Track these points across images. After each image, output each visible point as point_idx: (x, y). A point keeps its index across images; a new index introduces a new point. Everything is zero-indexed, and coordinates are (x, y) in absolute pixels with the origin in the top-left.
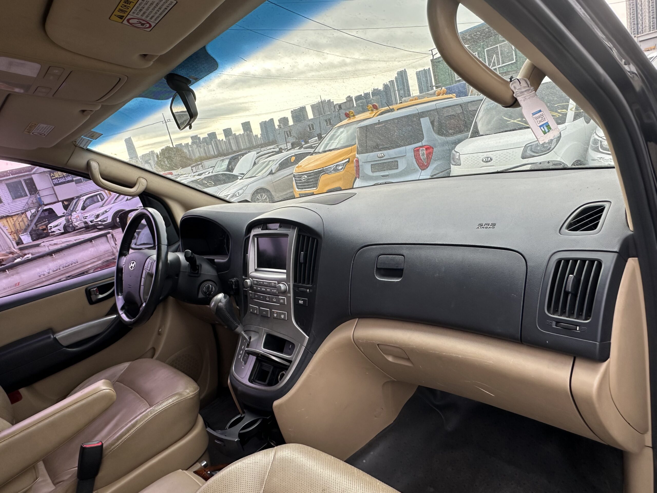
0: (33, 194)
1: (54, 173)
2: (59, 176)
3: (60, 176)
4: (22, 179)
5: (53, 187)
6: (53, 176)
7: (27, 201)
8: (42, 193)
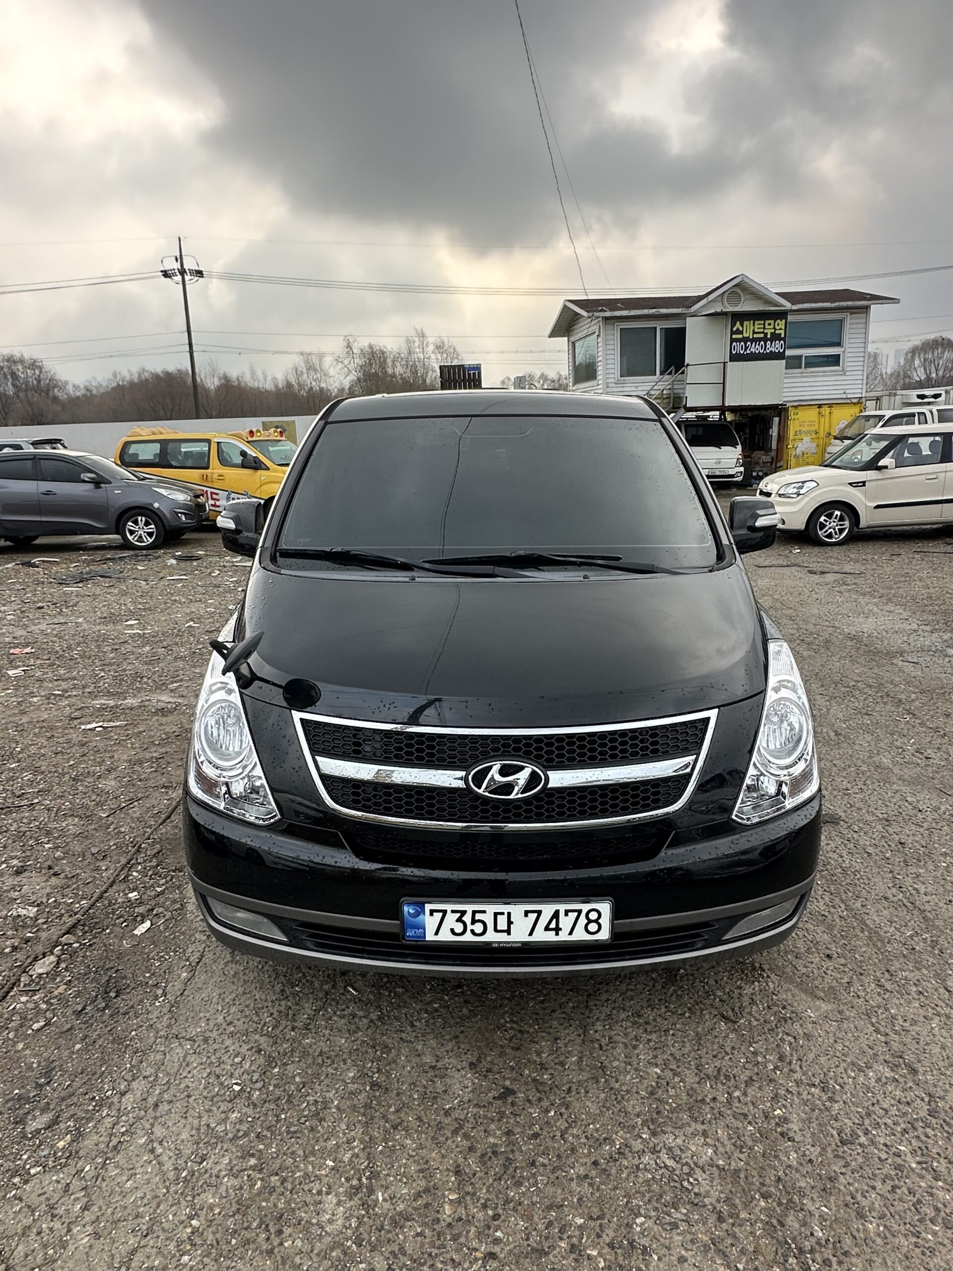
0: (670, 373)
1: (745, 323)
2: (754, 333)
3: (755, 336)
4: (659, 325)
5: (724, 363)
6: (738, 332)
7: (649, 388)
8: (692, 374)
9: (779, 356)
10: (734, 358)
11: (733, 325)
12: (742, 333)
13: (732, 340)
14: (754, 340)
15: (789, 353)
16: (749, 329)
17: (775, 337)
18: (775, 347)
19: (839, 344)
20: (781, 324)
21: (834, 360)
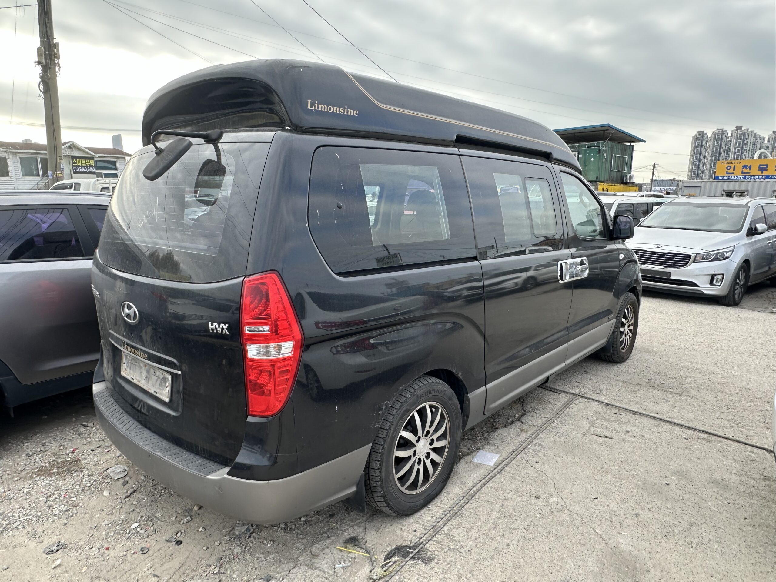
1: (78, 160)
2: (82, 164)
4: (38, 157)
5: (71, 174)
9: (94, 173)
10: (75, 172)
11: (73, 160)
12: (76, 163)
13: (73, 166)
14: (82, 166)
15: (97, 171)
16: (79, 162)
17: (91, 166)
18: (92, 170)
19: (116, 169)
20: (92, 161)
21: (115, 175)
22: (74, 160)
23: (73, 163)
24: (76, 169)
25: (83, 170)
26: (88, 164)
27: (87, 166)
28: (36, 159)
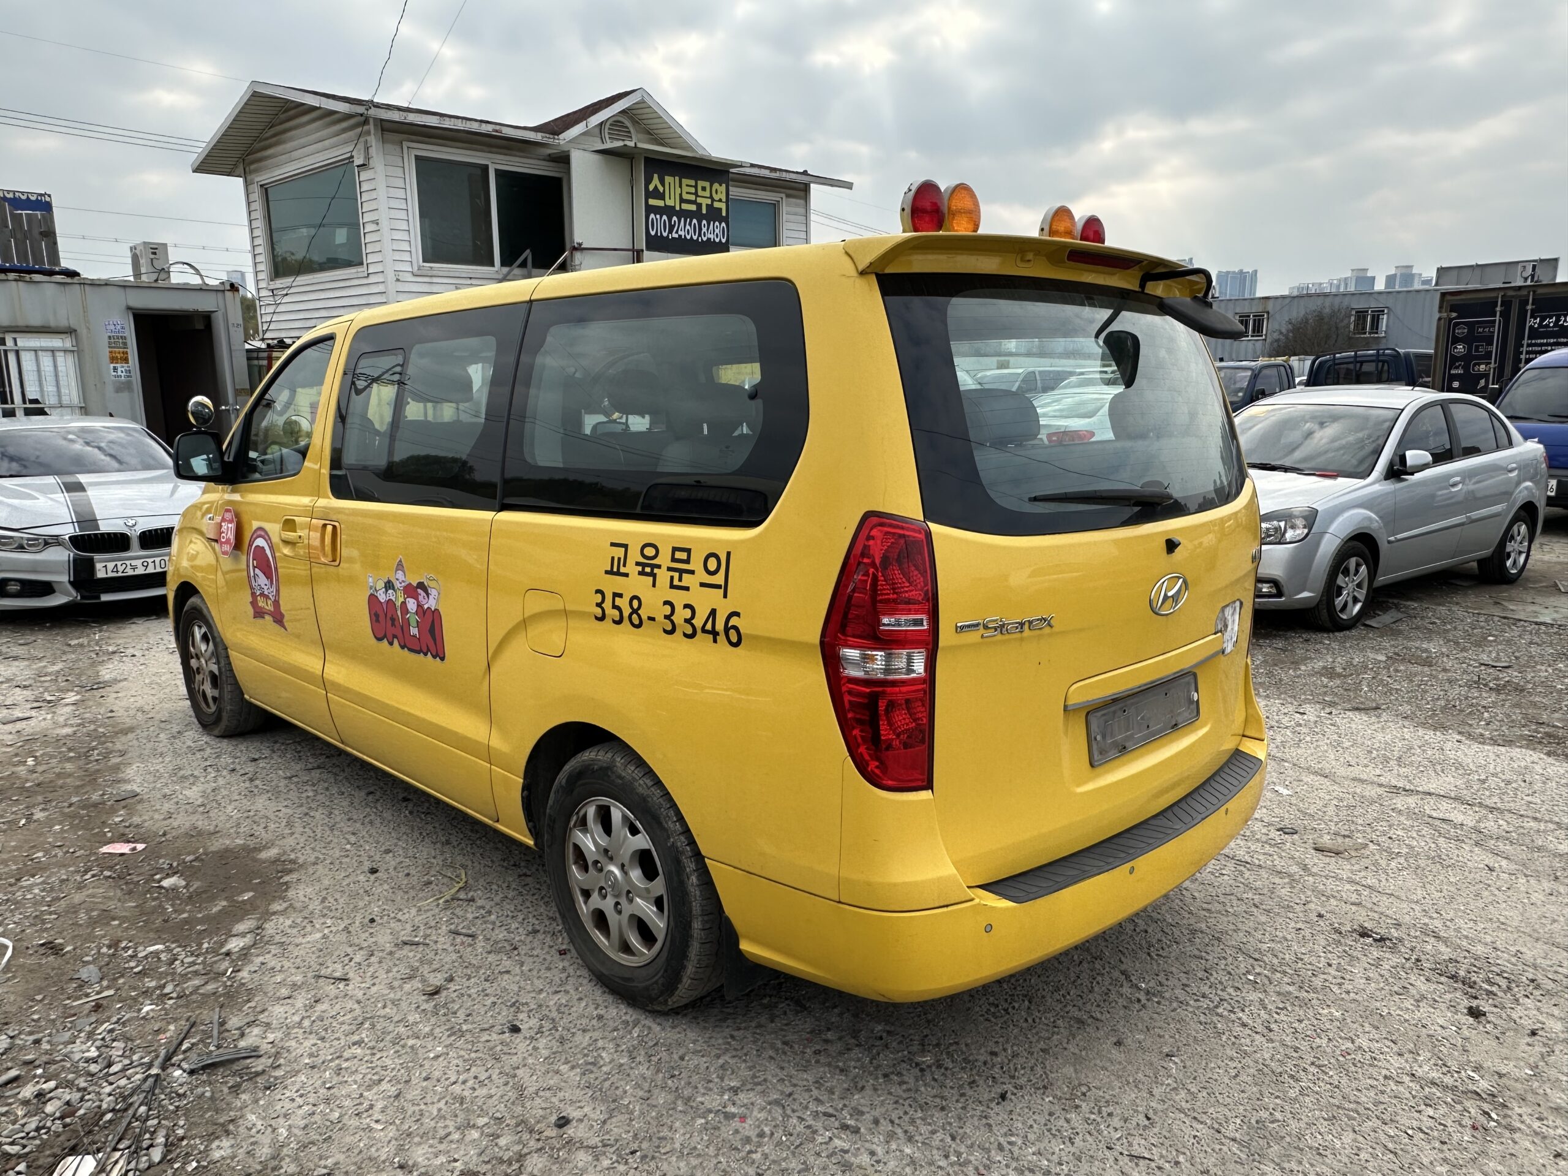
10: (654, 243)
13: (650, 209)
14: (683, 214)
16: (673, 191)
17: (713, 215)
18: (714, 233)
20: (720, 192)
22: (656, 181)
23: (649, 195)
24: (660, 225)
25: (685, 230)
26: (705, 202)
27: (697, 215)
28: (485, 169)
